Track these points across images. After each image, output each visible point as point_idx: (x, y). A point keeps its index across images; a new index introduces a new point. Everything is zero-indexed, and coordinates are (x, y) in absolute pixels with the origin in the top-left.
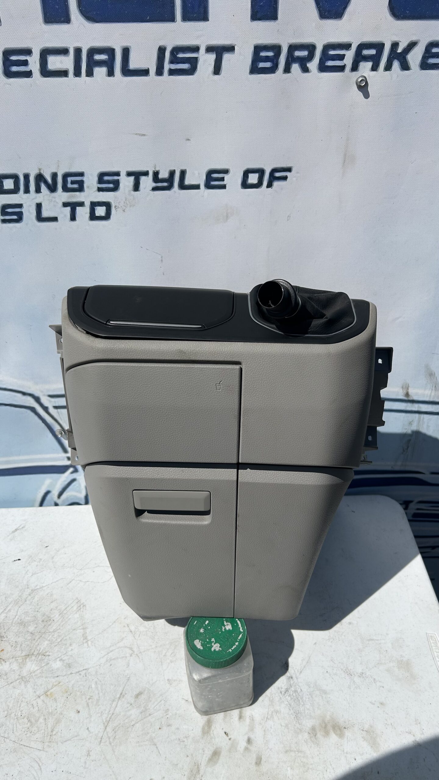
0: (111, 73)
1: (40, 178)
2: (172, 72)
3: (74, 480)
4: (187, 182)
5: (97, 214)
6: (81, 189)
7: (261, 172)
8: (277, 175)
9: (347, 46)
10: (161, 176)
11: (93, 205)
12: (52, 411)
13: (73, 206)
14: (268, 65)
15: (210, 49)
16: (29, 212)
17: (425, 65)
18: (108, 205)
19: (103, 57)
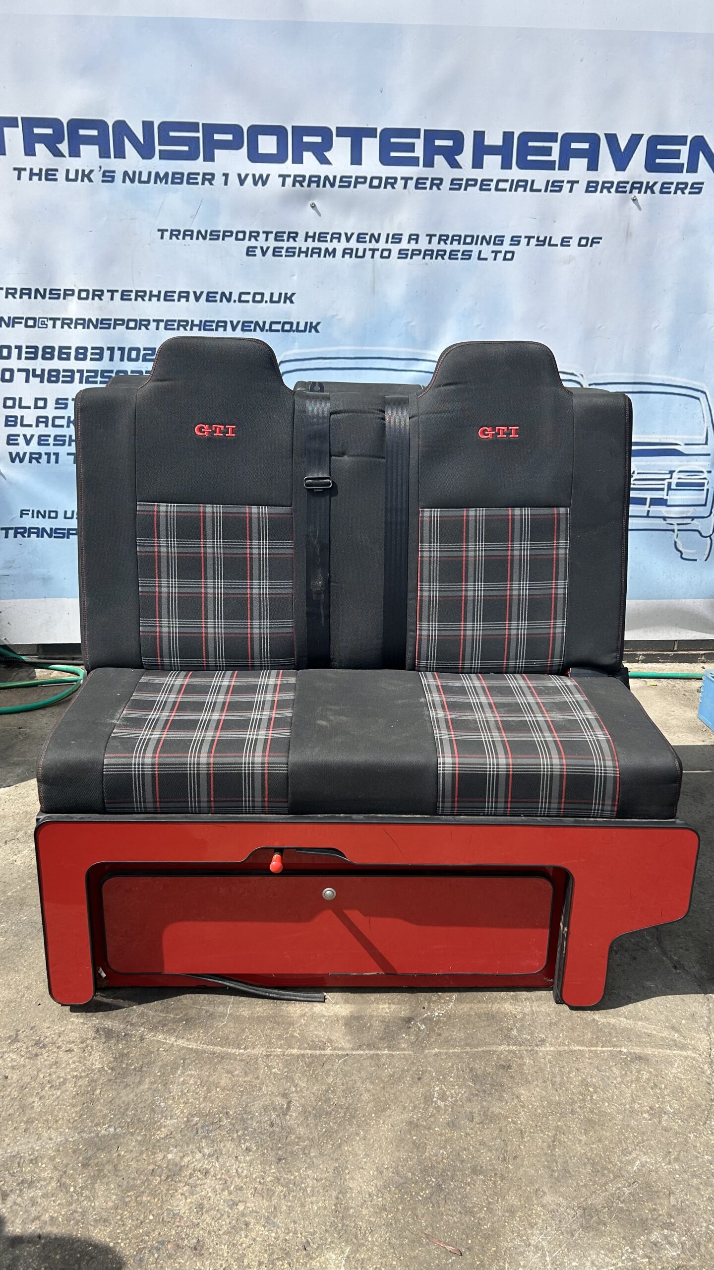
0: (525, 190)
1: (484, 237)
2: (551, 191)
4: (552, 243)
5: (507, 257)
6: (502, 244)
7: (587, 239)
8: (595, 240)
9: (628, 183)
10: (540, 239)
11: (506, 252)
13: (496, 253)
14: (593, 189)
15: (568, 182)
16: (475, 255)
17: (661, 192)
18: (513, 253)
19: (523, 184)
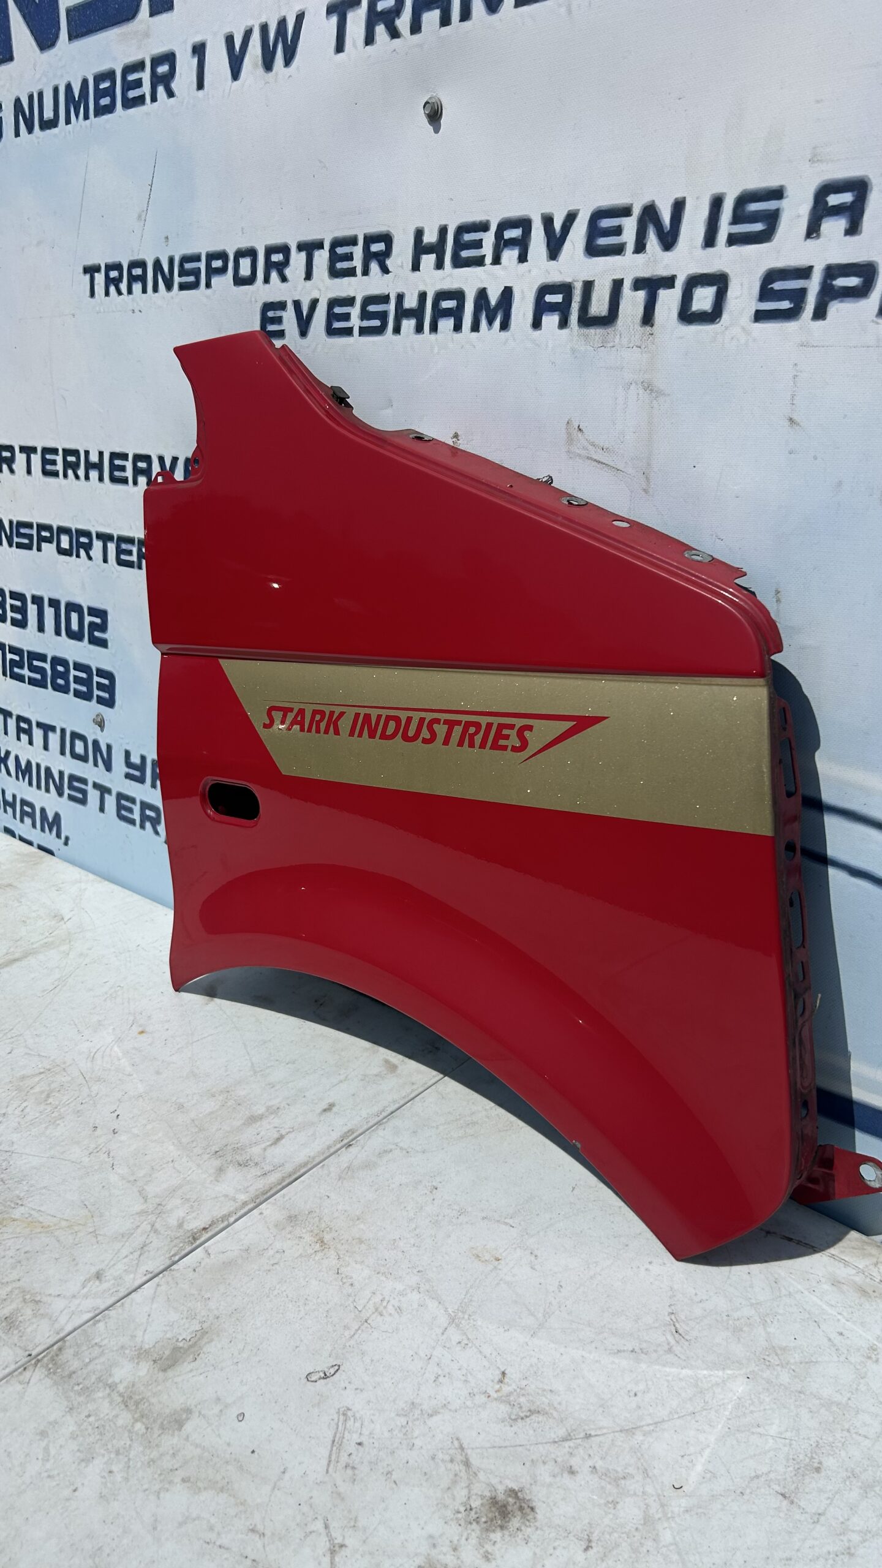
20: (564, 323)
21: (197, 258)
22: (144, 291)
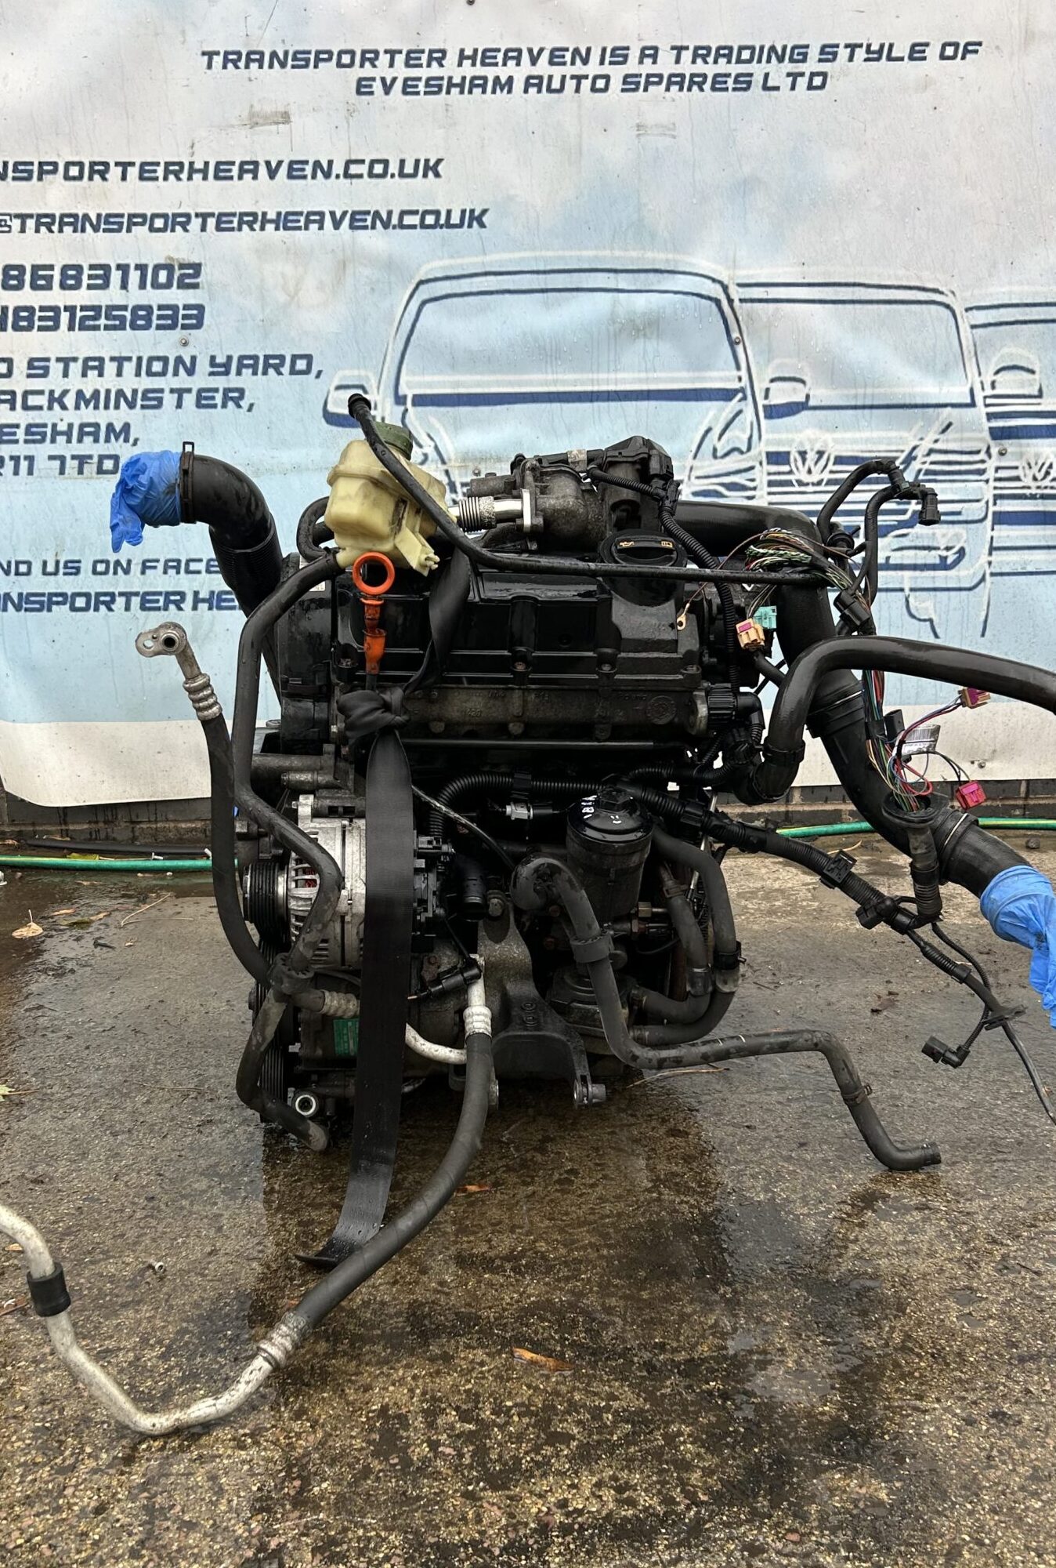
1: (773, 49)
3: (740, 412)
4: (894, 54)
5: (814, 84)
6: (804, 60)
7: (956, 45)
8: (970, 48)
10: (872, 48)
11: (813, 75)
12: (737, 303)
13: (795, 76)
16: (758, 79)
18: (824, 75)
20: (539, 91)
21: (309, 52)
22: (261, 67)
